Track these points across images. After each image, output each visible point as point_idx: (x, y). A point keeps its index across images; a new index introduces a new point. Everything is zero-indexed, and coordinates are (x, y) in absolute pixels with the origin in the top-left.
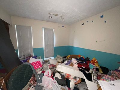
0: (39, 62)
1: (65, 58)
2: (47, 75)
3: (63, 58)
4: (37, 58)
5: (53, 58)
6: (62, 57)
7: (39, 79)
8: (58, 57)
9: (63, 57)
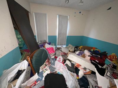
0: (53, 48)
1: (77, 48)
2: (59, 60)
4: (51, 44)
5: (65, 46)
6: (73, 47)
7: (53, 62)
8: (70, 47)
9: (75, 47)
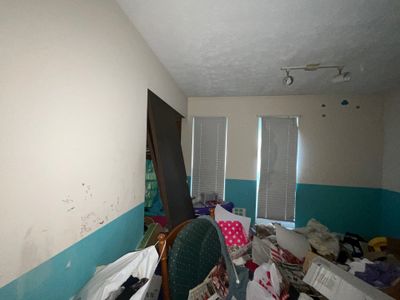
0: (240, 225)
1: (354, 244)
2: (265, 283)
3: (341, 243)
5: (291, 226)
7: (238, 282)
8: (314, 231)
9: (343, 236)
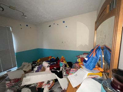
1: (35, 63)
3: (32, 65)
